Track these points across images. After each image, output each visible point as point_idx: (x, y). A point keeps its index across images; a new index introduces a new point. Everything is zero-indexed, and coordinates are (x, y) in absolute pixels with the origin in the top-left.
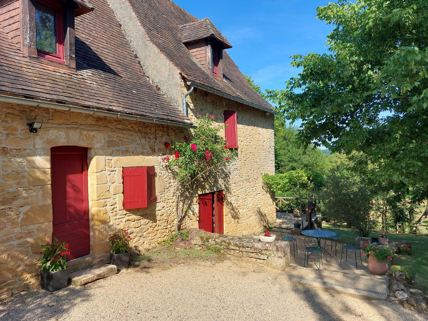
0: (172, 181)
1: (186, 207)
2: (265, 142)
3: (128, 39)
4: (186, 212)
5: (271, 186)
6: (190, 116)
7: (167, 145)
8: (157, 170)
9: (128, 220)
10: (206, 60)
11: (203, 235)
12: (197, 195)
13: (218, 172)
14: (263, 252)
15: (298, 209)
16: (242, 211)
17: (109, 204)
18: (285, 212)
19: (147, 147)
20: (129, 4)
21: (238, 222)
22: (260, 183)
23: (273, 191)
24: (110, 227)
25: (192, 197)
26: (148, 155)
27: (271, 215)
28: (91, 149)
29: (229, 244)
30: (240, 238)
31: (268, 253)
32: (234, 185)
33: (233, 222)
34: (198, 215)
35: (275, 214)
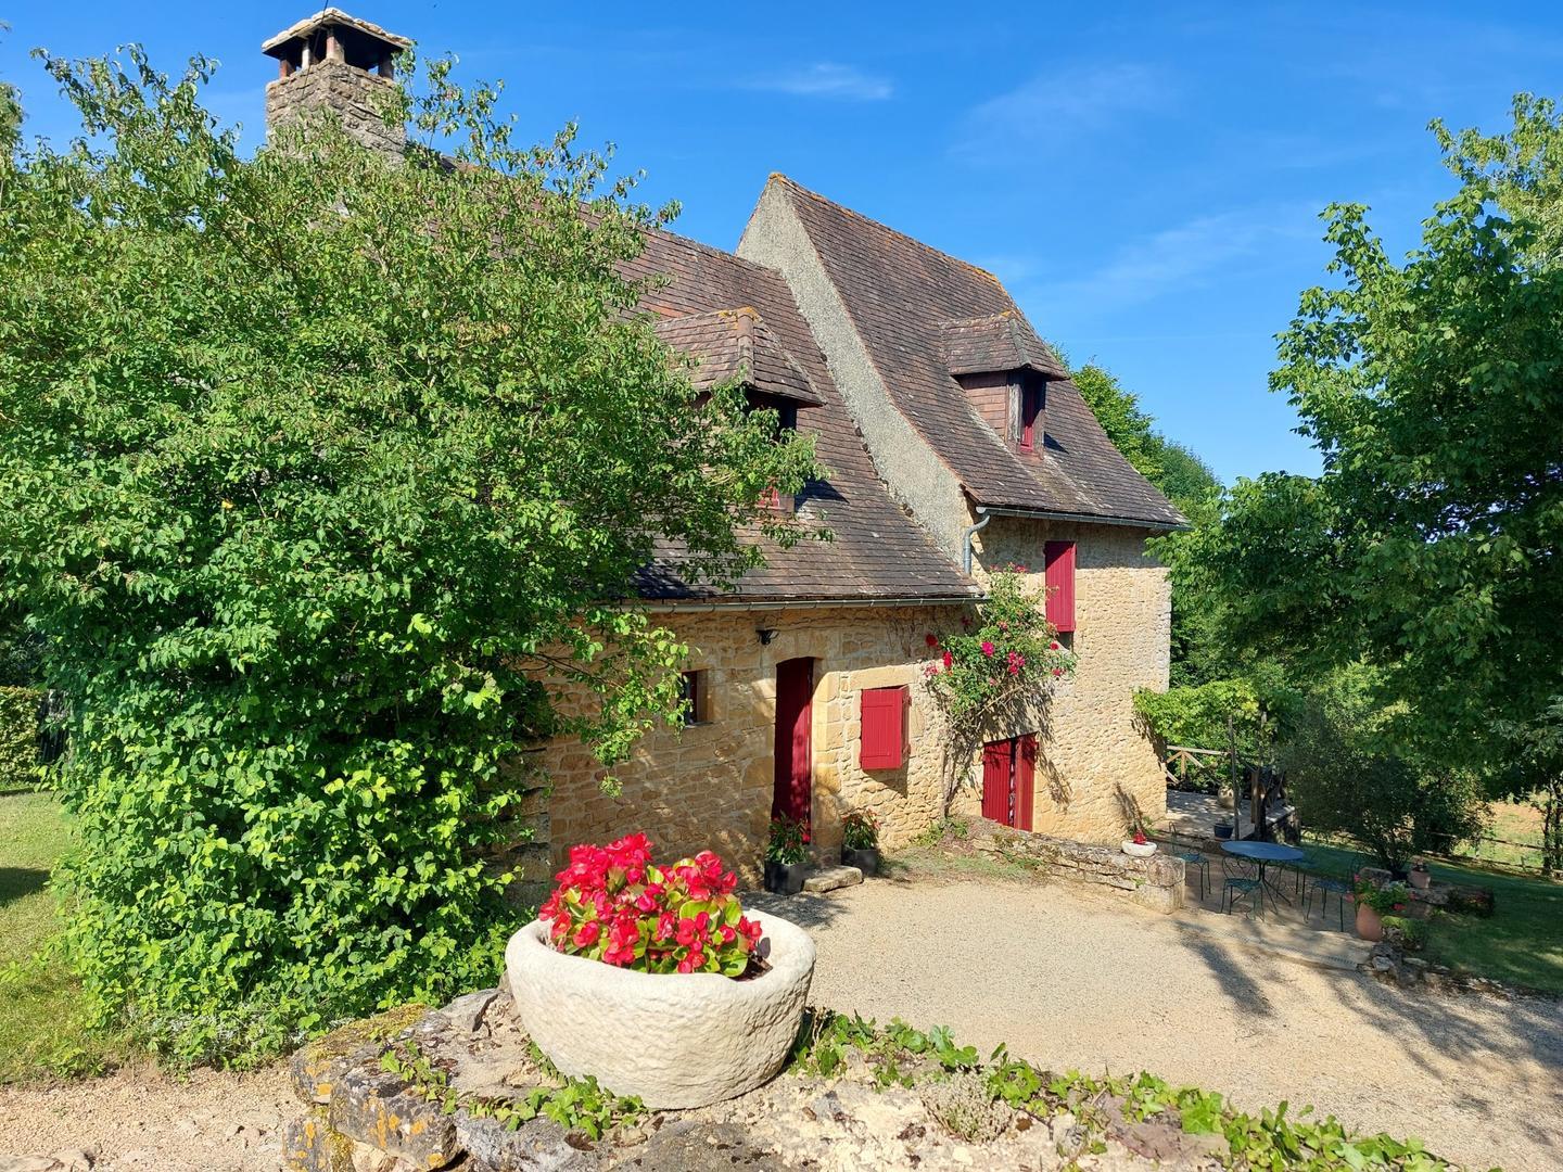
0: (936, 713)
1: (959, 768)
2: (1144, 605)
3: (843, 391)
4: (960, 779)
5: (1155, 722)
6: (974, 571)
7: (931, 640)
8: (913, 693)
9: (866, 790)
10: (1006, 418)
11: (997, 831)
12: (981, 744)
13: (1027, 690)
14: (1129, 874)
15: (1230, 787)
16: (1075, 784)
17: (841, 758)
18: (1198, 790)
19: (899, 647)
20: (847, 315)
21: (1065, 809)
22: (1127, 712)
23: (1161, 734)
24: (840, 800)
25: (971, 749)
26: (900, 662)
27: (1152, 797)
28: (821, 659)
29: (1057, 853)
30: (1079, 844)
31: (1138, 877)
32: (1060, 720)
33: (1054, 810)
34: (982, 787)
35: (1164, 796)
